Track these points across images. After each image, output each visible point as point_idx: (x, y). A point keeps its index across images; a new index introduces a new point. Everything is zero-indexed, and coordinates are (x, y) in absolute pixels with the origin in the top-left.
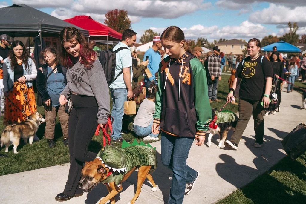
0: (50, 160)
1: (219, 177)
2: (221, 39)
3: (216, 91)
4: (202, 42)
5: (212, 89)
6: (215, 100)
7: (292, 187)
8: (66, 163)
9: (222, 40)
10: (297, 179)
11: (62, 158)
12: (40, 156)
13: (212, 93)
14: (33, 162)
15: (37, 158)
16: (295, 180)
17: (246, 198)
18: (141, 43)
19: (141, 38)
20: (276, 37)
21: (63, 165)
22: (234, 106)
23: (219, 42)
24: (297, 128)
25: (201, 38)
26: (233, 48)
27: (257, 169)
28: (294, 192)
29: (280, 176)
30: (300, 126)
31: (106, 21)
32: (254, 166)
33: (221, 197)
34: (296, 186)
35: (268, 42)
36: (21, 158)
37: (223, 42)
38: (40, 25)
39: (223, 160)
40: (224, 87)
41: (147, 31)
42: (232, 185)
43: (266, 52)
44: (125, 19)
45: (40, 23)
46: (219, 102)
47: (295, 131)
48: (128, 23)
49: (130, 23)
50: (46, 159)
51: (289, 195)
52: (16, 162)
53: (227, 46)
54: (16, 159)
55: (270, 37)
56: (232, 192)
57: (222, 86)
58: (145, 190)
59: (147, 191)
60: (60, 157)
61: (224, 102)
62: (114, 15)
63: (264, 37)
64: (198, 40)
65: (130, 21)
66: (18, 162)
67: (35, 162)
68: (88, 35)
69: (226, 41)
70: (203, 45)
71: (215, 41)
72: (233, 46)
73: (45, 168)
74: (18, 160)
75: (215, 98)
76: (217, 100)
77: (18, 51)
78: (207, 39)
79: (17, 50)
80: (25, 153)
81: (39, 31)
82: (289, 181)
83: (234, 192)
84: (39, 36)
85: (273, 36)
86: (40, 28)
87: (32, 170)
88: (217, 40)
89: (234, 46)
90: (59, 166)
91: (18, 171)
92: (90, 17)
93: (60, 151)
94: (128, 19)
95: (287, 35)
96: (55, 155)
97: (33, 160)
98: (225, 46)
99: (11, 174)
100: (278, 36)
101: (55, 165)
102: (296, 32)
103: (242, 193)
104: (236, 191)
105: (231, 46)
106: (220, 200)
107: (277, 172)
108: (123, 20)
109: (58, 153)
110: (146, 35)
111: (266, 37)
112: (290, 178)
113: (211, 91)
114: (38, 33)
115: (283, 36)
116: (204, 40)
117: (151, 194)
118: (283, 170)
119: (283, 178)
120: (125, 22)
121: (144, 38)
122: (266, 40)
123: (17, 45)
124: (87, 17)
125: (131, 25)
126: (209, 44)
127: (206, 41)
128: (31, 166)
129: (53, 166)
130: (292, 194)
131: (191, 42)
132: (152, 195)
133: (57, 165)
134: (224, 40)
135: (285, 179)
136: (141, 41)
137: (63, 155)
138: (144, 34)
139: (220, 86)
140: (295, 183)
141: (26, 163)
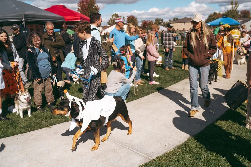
0: (39, 124)
1: (176, 128)
2: (174, 18)
3: (172, 61)
4: (159, 21)
5: (168, 59)
6: (171, 68)
7: (234, 132)
8: (52, 125)
9: (176, 19)
10: (238, 126)
11: (48, 122)
12: (31, 121)
13: (168, 62)
14: (25, 127)
15: (28, 123)
16: (237, 127)
17: (197, 143)
18: (109, 26)
19: (108, 21)
20: (219, 14)
21: (49, 127)
22: (187, 72)
23: (173, 21)
24: (235, 84)
25: (158, 18)
26: (184, 25)
27: (206, 120)
28: (236, 137)
29: (224, 125)
30: (238, 83)
31: (79, 9)
32: (203, 119)
33: (178, 144)
34: (237, 132)
35: (213, 18)
36: (15, 124)
37: (176, 20)
38: (23, 15)
39: (179, 115)
40: (178, 57)
41: (114, 15)
42: (186, 134)
43: (212, 27)
44: (94, 7)
45: (23, 13)
46: (174, 69)
47: (234, 87)
48: (97, 9)
49: (99, 9)
50: (35, 124)
51: (231, 139)
52: (11, 128)
53: (180, 23)
54: (11, 125)
55: (215, 14)
56: (186, 140)
57: (177, 56)
58: (116, 143)
59: (118, 143)
60: (47, 121)
61: (179, 69)
62: (85, 3)
63: (209, 15)
64: (156, 20)
65: (99, 8)
66: (13, 128)
67: (27, 127)
68: (64, 21)
69: (179, 19)
70: (160, 24)
71: (170, 20)
72: (184, 23)
73: (35, 131)
74: (13, 126)
75: (171, 67)
76: (173, 68)
77: (4, 37)
78: (163, 19)
79: (2, 36)
80: (18, 120)
81: (22, 20)
82: (231, 128)
83: (188, 140)
84: (23, 24)
85: (217, 13)
86: (23, 18)
87: (24, 133)
88: (171, 19)
89: (186, 23)
90: (46, 128)
91: (13, 134)
92: (64, 6)
93: (47, 117)
94: (96, 6)
95: (228, 11)
96: (42, 120)
97: (25, 125)
98: (178, 24)
99: (8, 137)
100: (221, 13)
101: (43, 128)
102: (236, 9)
103: (194, 139)
104: (190, 139)
105: (183, 23)
106: (177, 146)
107: (222, 122)
108: (93, 7)
109: (45, 118)
110: (113, 19)
111: (211, 15)
112: (233, 125)
113: (168, 61)
114: (22, 22)
115: (226, 12)
116: (161, 20)
117: (121, 146)
118: (227, 120)
119: (227, 126)
120: (95, 9)
121: (111, 21)
122: (211, 17)
123: (3, 33)
124: (62, 6)
125: (99, 11)
126: (164, 23)
127: (162, 20)
128: (23, 130)
129: (41, 128)
130: (234, 138)
131: (150, 22)
132: (123, 146)
133: (45, 127)
134: (177, 18)
135: (229, 127)
136: (109, 23)
137: (49, 120)
138: (111, 18)
139: (175, 56)
140: (236, 129)
141: (20, 128)
